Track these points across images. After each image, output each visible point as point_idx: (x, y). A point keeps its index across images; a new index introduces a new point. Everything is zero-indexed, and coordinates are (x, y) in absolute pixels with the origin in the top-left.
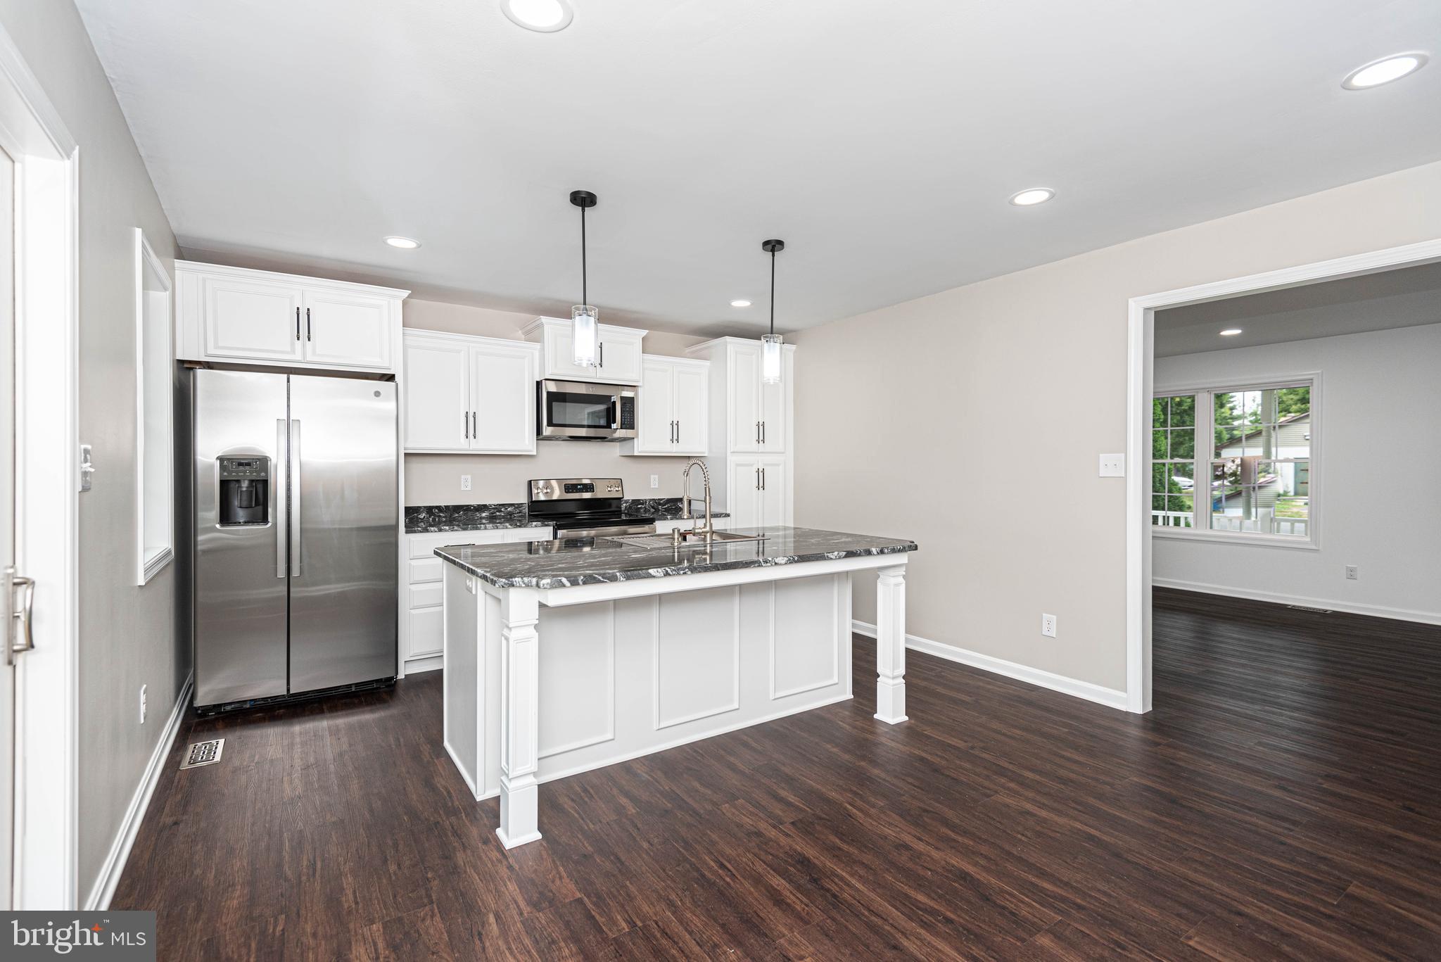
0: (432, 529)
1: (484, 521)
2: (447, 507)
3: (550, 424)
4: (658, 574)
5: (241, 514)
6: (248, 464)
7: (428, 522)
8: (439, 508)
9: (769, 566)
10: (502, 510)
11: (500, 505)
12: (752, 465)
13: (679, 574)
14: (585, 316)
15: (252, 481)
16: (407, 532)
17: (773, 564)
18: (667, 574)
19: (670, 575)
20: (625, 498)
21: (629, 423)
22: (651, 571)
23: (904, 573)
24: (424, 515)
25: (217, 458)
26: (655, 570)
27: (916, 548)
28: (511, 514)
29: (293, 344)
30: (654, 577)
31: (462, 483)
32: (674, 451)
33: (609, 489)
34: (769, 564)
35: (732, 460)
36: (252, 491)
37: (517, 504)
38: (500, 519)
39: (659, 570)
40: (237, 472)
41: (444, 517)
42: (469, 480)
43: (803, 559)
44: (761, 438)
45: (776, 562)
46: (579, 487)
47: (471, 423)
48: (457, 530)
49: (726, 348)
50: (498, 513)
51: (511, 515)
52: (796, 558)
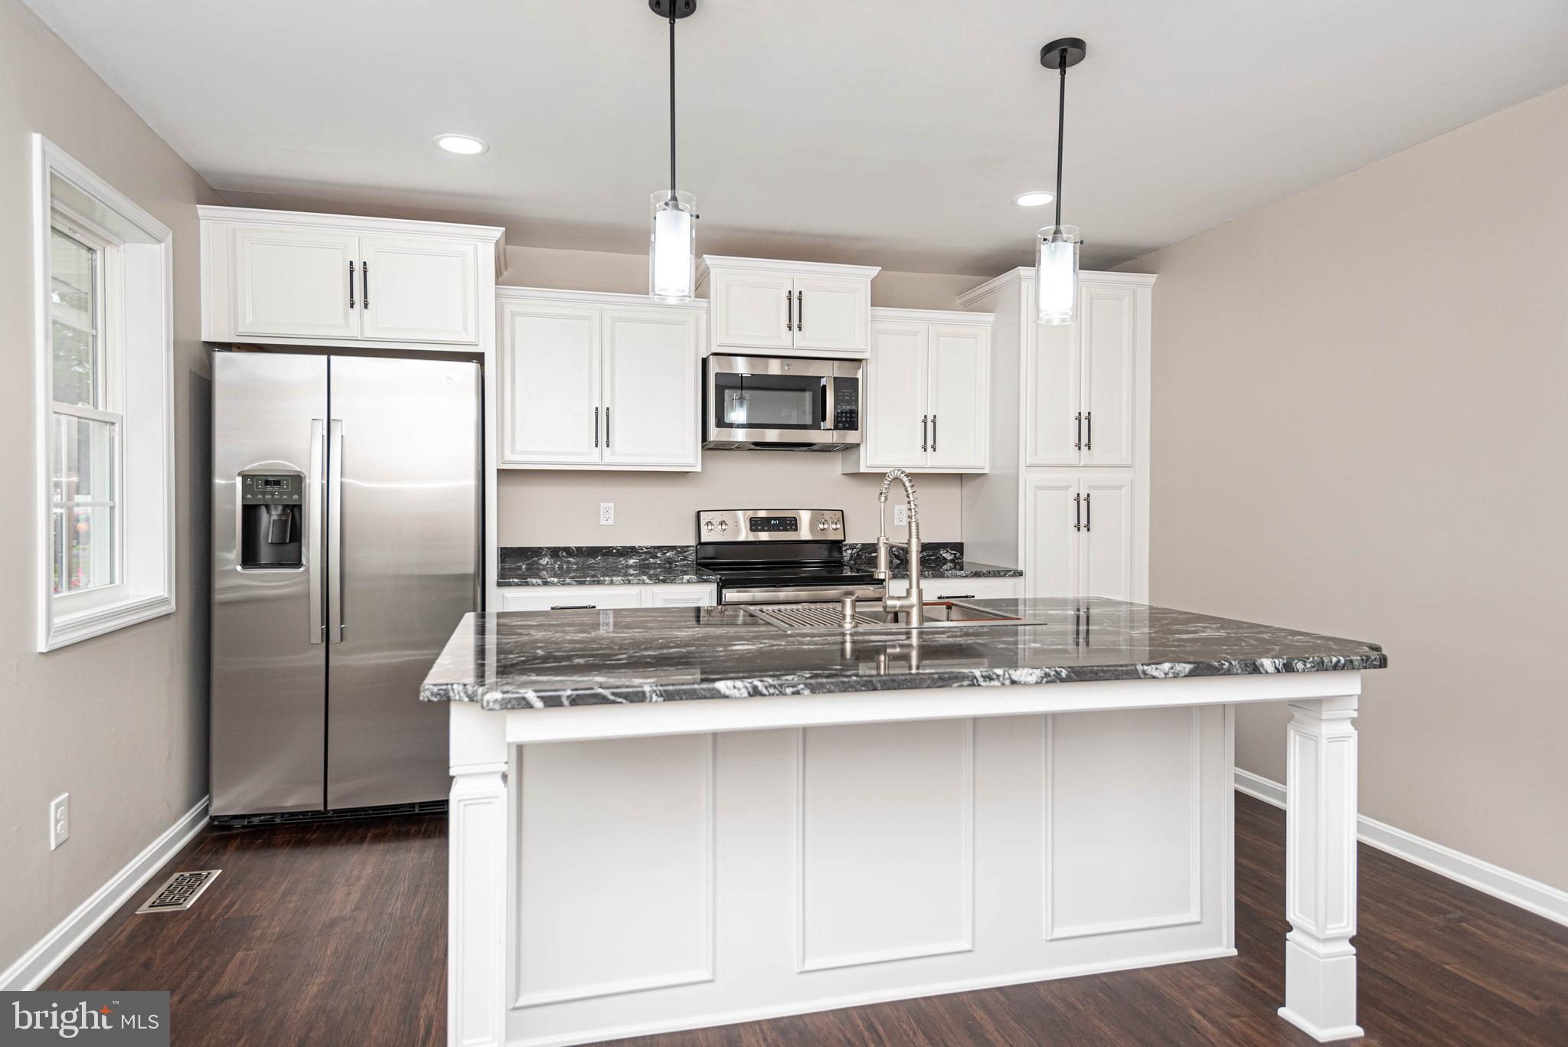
0: (534, 581)
1: (631, 571)
2: (579, 549)
3: (721, 423)
4: (736, 693)
5: (265, 553)
6: (277, 483)
7: (553, 569)
8: (567, 550)
9: (994, 687)
10: (659, 555)
11: (655, 548)
12: (1067, 488)
13: (782, 694)
14: (670, 211)
15: (285, 507)
16: (499, 584)
17: (1007, 682)
18: (755, 693)
19: (761, 694)
20: (849, 541)
21: (848, 420)
22: (721, 686)
23: (1355, 715)
24: (547, 559)
25: (239, 474)
26: (730, 683)
27: (1383, 662)
28: (669, 561)
29: (346, 316)
30: (726, 697)
31: (602, 516)
32: (928, 466)
33: (821, 526)
34: (996, 683)
35: (1028, 479)
36: (286, 521)
37: (680, 547)
38: (655, 568)
39: (739, 683)
40: (264, 494)
41: (575, 564)
42: (612, 511)
43: (1080, 675)
44: (1084, 440)
45: (1015, 678)
46: (773, 522)
47: (602, 425)
48: (569, 584)
49: (1020, 287)
50: (652, 560)
51: (670, 563)
52: (1064, 673)
